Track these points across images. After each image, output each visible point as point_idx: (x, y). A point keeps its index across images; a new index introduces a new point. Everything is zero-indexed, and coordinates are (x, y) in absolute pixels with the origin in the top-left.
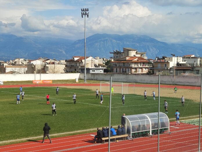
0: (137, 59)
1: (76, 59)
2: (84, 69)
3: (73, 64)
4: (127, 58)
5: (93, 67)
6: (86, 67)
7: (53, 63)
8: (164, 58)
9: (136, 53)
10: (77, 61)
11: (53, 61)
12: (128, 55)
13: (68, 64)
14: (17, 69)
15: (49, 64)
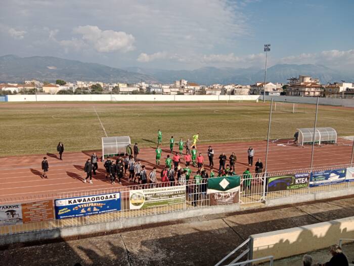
0: (310, 84)
1: (258, 84)
2: (263, 92)
3: (256, 88)
4: (302, 84)
5: (272, 91)
6: (265, 90)
7: (241, 88)
8: (335, 84)
9: (311, 79)
10: (259, 86)
11: (240, 86)
12: (303, 81)
13: (252, 88)
14: (213, 92)
15: (238, 88)
